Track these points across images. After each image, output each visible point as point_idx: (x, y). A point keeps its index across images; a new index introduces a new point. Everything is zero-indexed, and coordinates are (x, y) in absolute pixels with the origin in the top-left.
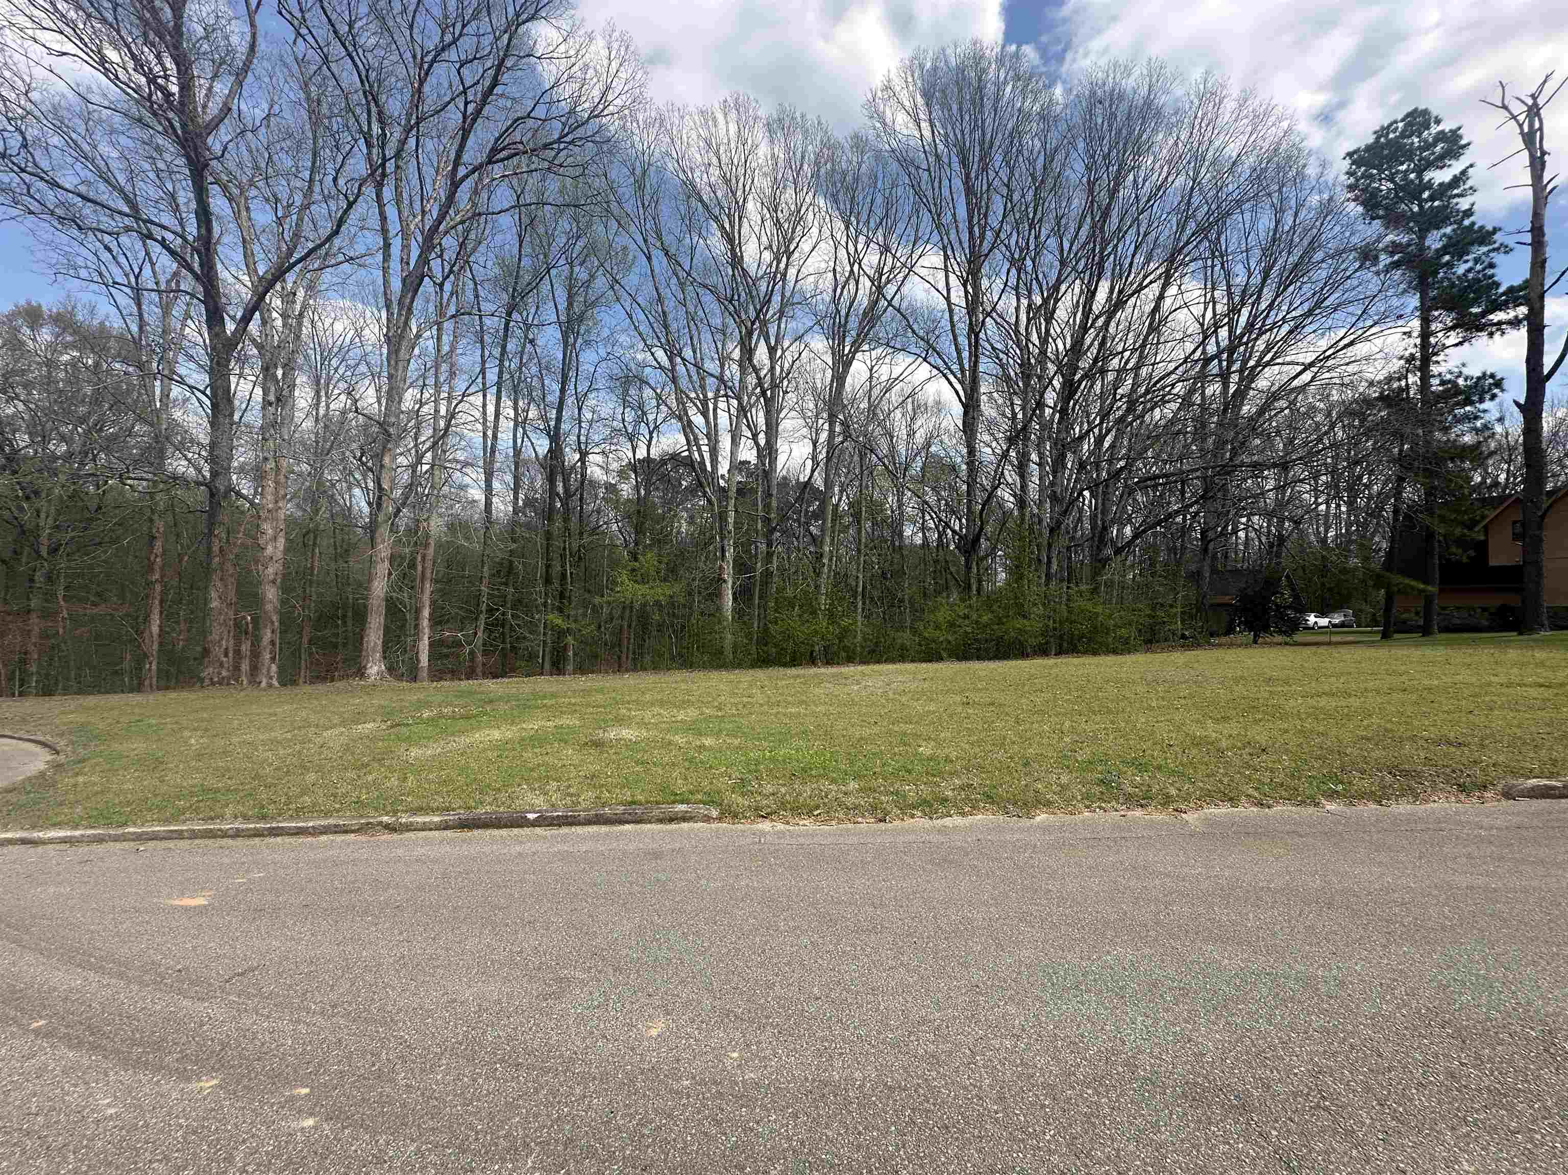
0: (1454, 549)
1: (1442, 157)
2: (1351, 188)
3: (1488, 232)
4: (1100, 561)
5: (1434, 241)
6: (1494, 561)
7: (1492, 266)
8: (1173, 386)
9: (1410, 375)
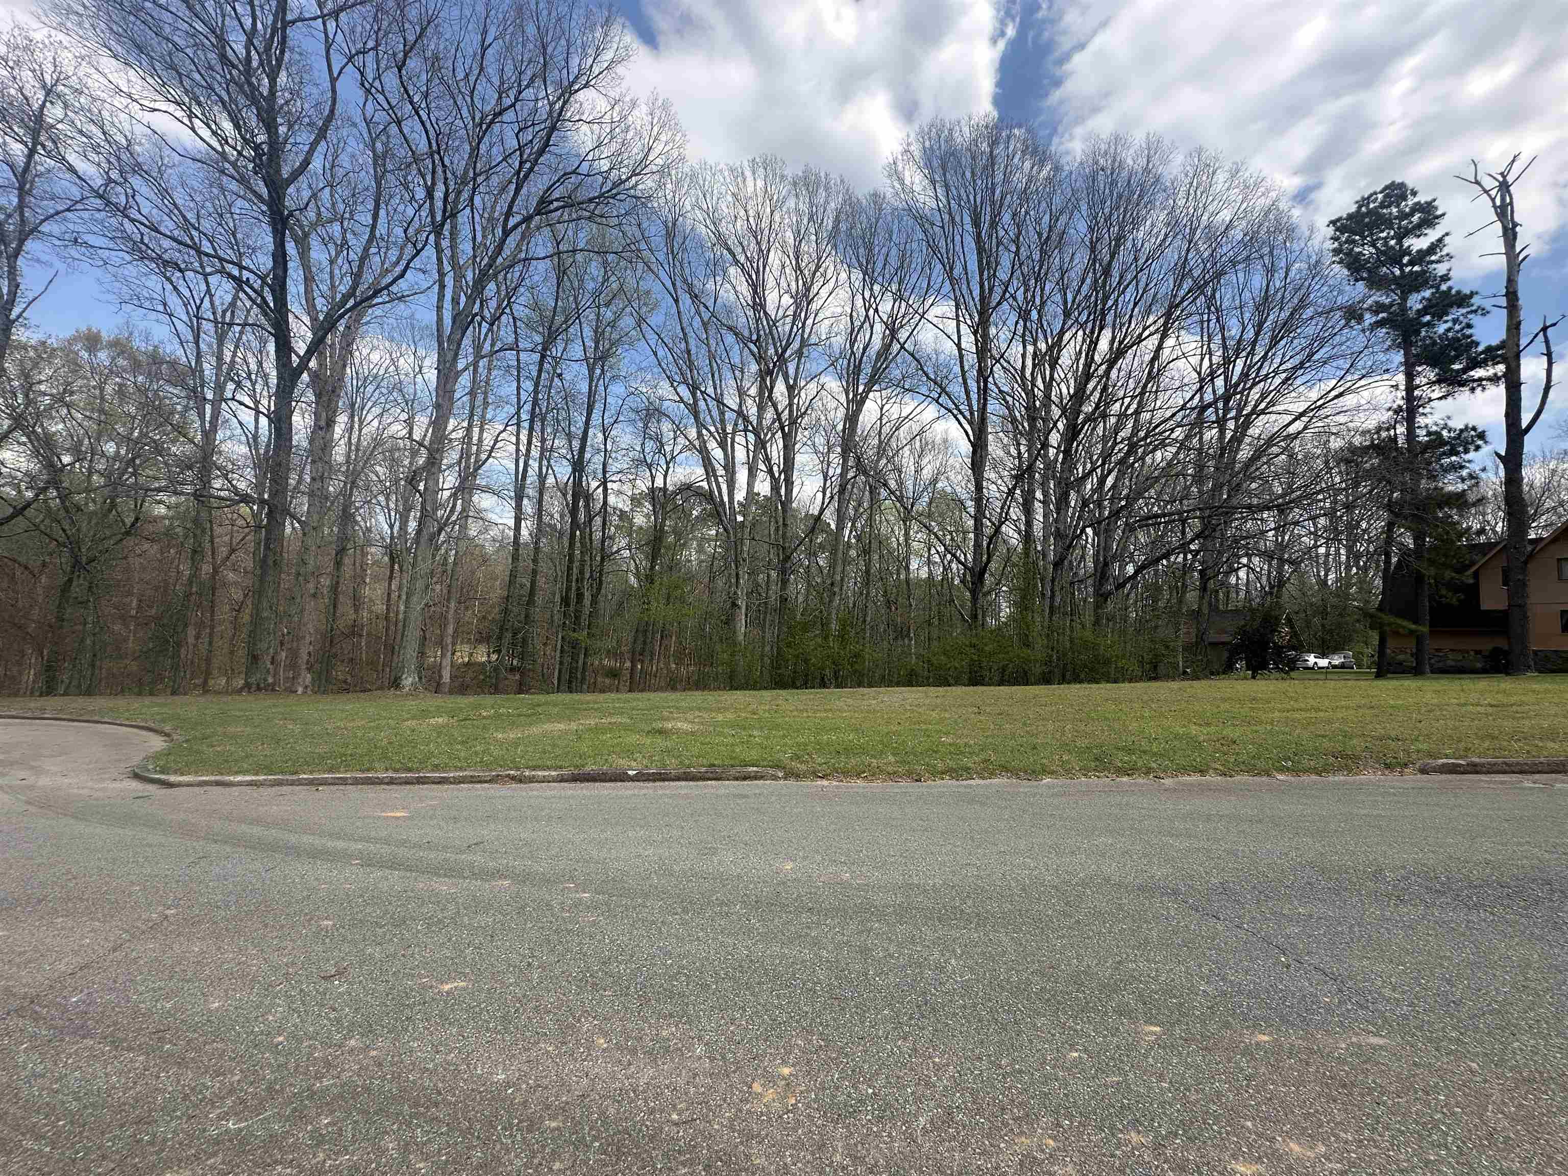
0: (1444, 592)
1: (1419, 226)
2: (1336, 252)
3: (1465, 295)
4: (1101, 595)
5: (1415, 302)
6: (1487, 604)
7: (1469, 326)
8: (1172, 430)
9: (1398, 426)
